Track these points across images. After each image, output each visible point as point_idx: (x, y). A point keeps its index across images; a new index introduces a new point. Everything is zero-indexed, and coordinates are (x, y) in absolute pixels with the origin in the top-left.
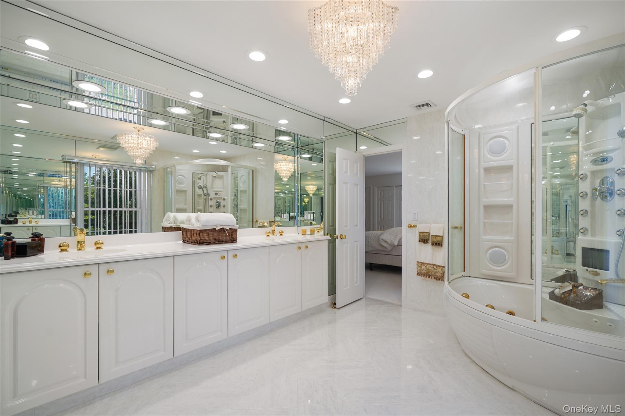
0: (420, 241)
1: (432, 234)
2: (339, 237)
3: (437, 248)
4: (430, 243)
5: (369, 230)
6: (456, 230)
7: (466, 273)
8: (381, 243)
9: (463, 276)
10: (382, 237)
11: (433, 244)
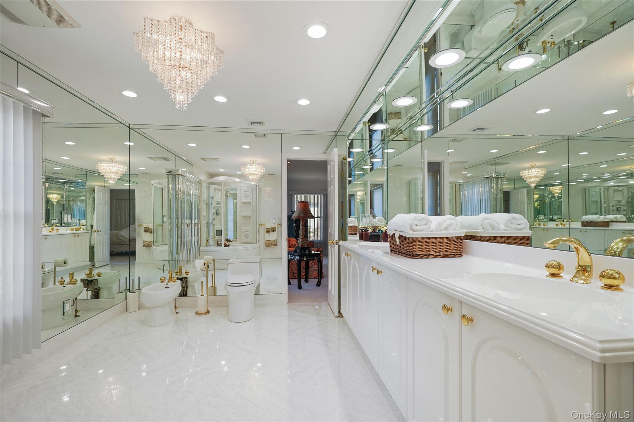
0: (144, 231)
1: (150, 228)
2: (96, 232)
3: (151, 234)
4: (149, 232)
5: (112, 231)
6: (160, 226)
7: (164, 243)
8: (119, 237)
9: (162, 244)
10: (120, 234)
11: (150, 233)
